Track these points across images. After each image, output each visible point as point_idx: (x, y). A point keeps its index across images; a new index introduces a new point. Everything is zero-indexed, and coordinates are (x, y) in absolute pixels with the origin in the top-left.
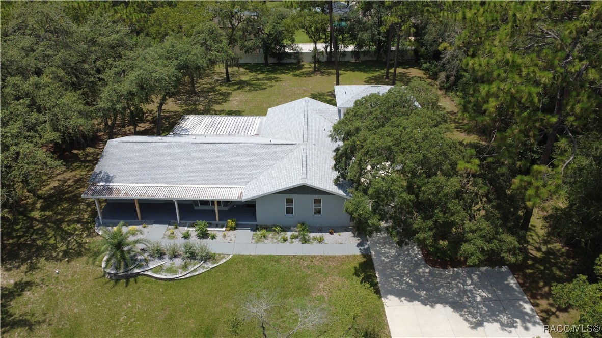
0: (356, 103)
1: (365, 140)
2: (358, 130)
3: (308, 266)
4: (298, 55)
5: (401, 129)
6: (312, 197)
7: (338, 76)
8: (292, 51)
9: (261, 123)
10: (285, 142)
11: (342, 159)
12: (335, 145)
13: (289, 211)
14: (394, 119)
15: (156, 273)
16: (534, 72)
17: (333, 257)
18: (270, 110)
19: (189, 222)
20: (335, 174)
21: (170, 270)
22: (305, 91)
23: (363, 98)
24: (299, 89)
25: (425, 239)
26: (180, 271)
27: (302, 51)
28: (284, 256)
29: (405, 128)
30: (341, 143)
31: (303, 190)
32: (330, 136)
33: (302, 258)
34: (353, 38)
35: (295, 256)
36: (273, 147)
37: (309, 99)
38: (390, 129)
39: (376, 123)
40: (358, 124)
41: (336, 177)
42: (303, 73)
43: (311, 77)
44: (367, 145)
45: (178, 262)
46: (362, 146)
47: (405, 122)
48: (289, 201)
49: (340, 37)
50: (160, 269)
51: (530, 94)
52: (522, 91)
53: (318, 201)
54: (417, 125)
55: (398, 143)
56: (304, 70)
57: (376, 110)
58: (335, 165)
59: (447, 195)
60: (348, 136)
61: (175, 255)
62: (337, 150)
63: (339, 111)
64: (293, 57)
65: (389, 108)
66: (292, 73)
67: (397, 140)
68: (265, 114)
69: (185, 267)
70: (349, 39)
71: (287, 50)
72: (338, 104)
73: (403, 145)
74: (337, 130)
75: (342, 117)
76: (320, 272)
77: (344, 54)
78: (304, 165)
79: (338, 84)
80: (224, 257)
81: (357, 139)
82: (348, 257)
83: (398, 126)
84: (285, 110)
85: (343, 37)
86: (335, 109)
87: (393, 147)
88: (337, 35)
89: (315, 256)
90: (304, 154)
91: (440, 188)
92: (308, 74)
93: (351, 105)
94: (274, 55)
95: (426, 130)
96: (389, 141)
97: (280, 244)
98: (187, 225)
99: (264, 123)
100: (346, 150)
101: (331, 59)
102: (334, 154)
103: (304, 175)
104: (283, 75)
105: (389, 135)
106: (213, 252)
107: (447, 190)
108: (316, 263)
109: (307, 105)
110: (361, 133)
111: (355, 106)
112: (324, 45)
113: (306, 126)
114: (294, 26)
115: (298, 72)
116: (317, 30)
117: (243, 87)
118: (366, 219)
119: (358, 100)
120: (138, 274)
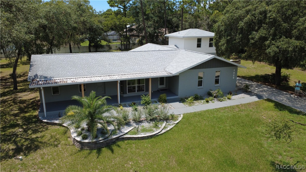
15: (135, 134)
21: (145, 131)
45: (147, 125)
50: (135, 131)
69: (156, 127)
94: (94, 46)
120: (118, 139)
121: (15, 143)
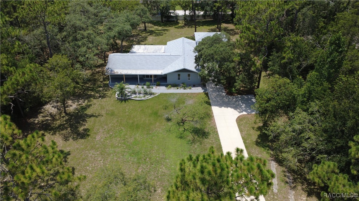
0: (202, 39)
1: (205, 52)
2: (203, 49)
3: (186, 96)
4: (177, 16)
5: (216, 48)
6: (187, 73)
7: (196, 28)
8: (174, 15)
9: (165, 48)
10: (176, 55)
11: (197, 60)
12: (195, 55)
13: (179, 79)
14: (215, 45)
15: (135, 98)
16: (254, 30)
17: (195, 93)
18: (168, 43)
19: (143, 83)
20: (195, 65)
21: (139, 97)
22: (181, 34)
23: (205, 38)
24: (178, 33)
25: (223, 82)
26: (143, 97)
27: (179, 15)
28: (178, 93)
29: (218, 48)
30: (197, 54)
31: (184, 70)
32: (194, 51)
33: (184, 94)
34: (202, 9)
35: (181, 93)
36: (172, 56)
37: (184, 38)
38: (213, 48)
39: (209, 46)
40: (203, 47)
41: (195, 66)
42: (179, 27)
43: (183, 28)
44: (206, 53)
45: (141, 95)
46: (204, 54)
47: (218, 46)
48: (179, 75)
49: (197, 8)
50: (136, 97)
51: (252, 37)
52: (250, 36)
53: (189, 75)
54: (222, 46)
55: (215, 52)
56: (180, 25)
57: (209, 42)
58: (195, 62)
59: (230, 68)
60: (199, 51)
61: (140, 93)
62: (196, 56)
63: (196, 43)
64: (174, 18)
65: (213, 41)
66: (174, 27)
67: (215, 51)
68: (166, 44)
69: (144, 97)
70: (200, 9)
71: (172, 14)
72: (196, 40)
73: (217, 53)
74: (196, 49)
75: (198, 44)
76: (190, 97)
77: (198, 16)
78: (184, 62)
79: (196, 31)
80: (157, 94)
81: (203, 52)
82: (200, 93)
83: (216, 47)
84: (174, 43)
85: (198, 8)
86: (195, 42)
87: (214, 54)
88: (195, 8)
89: (188, 93)
90: (184, 59)
91: (228, 66)
92: (182, 27)
93: (201, 40)
94: (166, 17)
95: (224, 48)
96: (212, 52)
97: (176, 90)
98: (142, 84)
99: (166, 48)
100: (199, 56)
101: (192, 19)
102: (195, 58)
103: (184, 66)
104: (170, 27)
105: (213, 50)
106: (153, 92)
107: (230, 66)
108: (189, 95)
109: (183, 41)
110: (204, 50)
111: (202, 41)
112: (189, 12)
113: (183, 49)
114: (176, 4)
115: (177, 26)
116: (186, 5)
117: (152, 34)
118: (205, 77)
119: (203, 39)
120: (129, 99)
121: (99, 94)
